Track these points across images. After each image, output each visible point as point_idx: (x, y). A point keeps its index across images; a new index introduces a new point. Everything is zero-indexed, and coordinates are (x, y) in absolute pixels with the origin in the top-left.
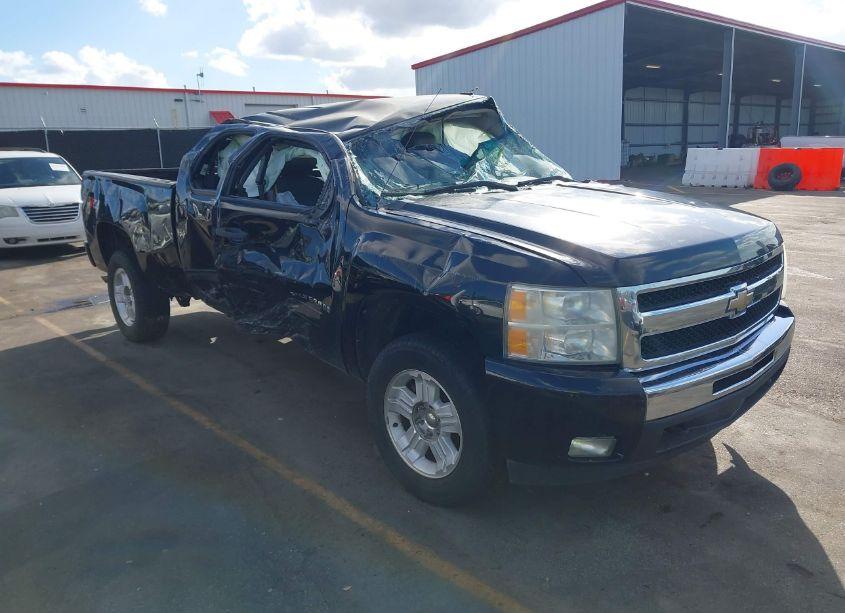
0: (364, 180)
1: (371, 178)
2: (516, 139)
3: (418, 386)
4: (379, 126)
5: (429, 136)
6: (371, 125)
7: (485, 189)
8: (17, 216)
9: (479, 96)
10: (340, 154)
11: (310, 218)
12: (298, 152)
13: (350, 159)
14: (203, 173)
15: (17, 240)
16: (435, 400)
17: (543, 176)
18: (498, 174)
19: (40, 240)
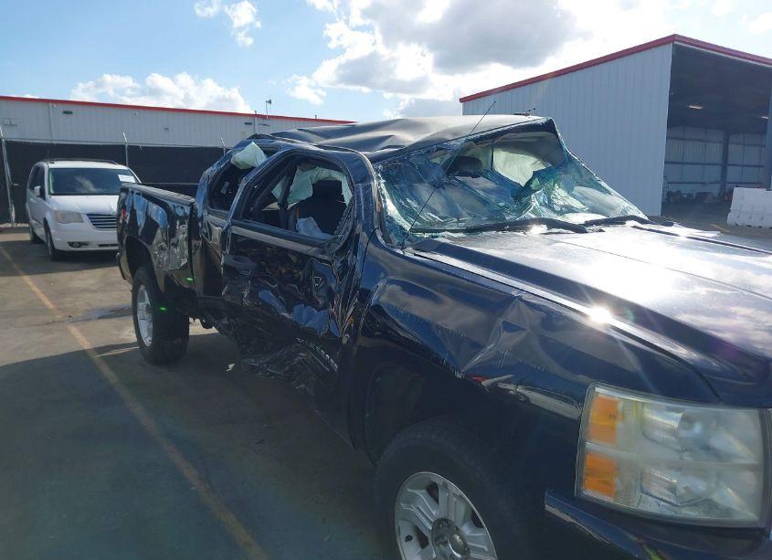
0: (392, 209)
1: (401, 208)
2: (579, 169)
3: (442, 495)
4: (416, 146)
5: (474, 161)
6: (407, 145)
7: (544, 228)
8: (82, 222)
9: (536, 117)
10: (366, 178)
11: (323, 253)
12: (324, 173)
13: (378, 184)
14: (223, 191)
15: (81, 244)
16: (464, 521)
17: (613, 216)
18: (557, 208)
19: (101, 246)
